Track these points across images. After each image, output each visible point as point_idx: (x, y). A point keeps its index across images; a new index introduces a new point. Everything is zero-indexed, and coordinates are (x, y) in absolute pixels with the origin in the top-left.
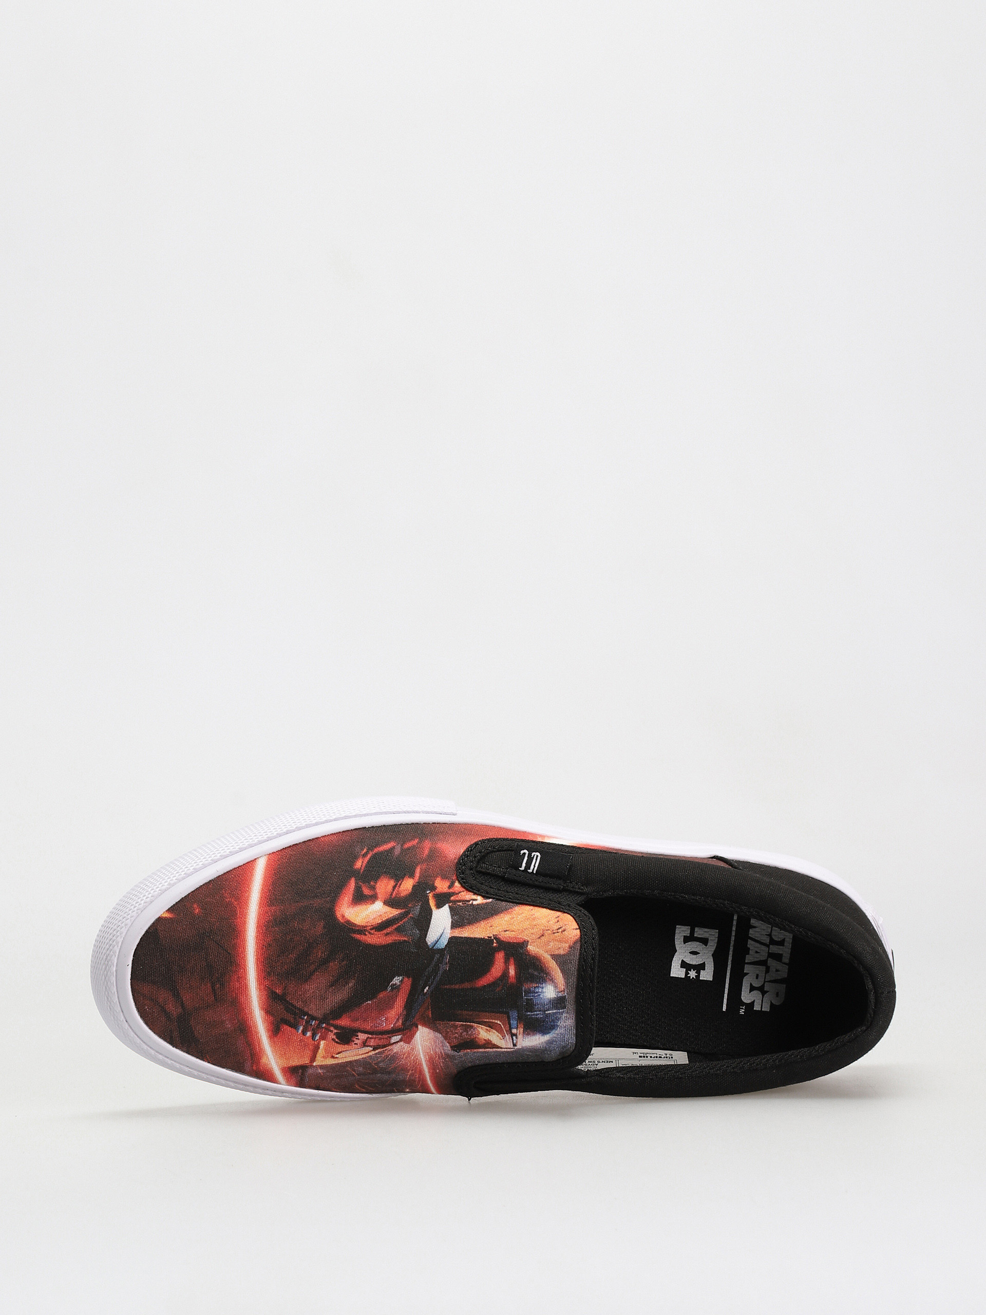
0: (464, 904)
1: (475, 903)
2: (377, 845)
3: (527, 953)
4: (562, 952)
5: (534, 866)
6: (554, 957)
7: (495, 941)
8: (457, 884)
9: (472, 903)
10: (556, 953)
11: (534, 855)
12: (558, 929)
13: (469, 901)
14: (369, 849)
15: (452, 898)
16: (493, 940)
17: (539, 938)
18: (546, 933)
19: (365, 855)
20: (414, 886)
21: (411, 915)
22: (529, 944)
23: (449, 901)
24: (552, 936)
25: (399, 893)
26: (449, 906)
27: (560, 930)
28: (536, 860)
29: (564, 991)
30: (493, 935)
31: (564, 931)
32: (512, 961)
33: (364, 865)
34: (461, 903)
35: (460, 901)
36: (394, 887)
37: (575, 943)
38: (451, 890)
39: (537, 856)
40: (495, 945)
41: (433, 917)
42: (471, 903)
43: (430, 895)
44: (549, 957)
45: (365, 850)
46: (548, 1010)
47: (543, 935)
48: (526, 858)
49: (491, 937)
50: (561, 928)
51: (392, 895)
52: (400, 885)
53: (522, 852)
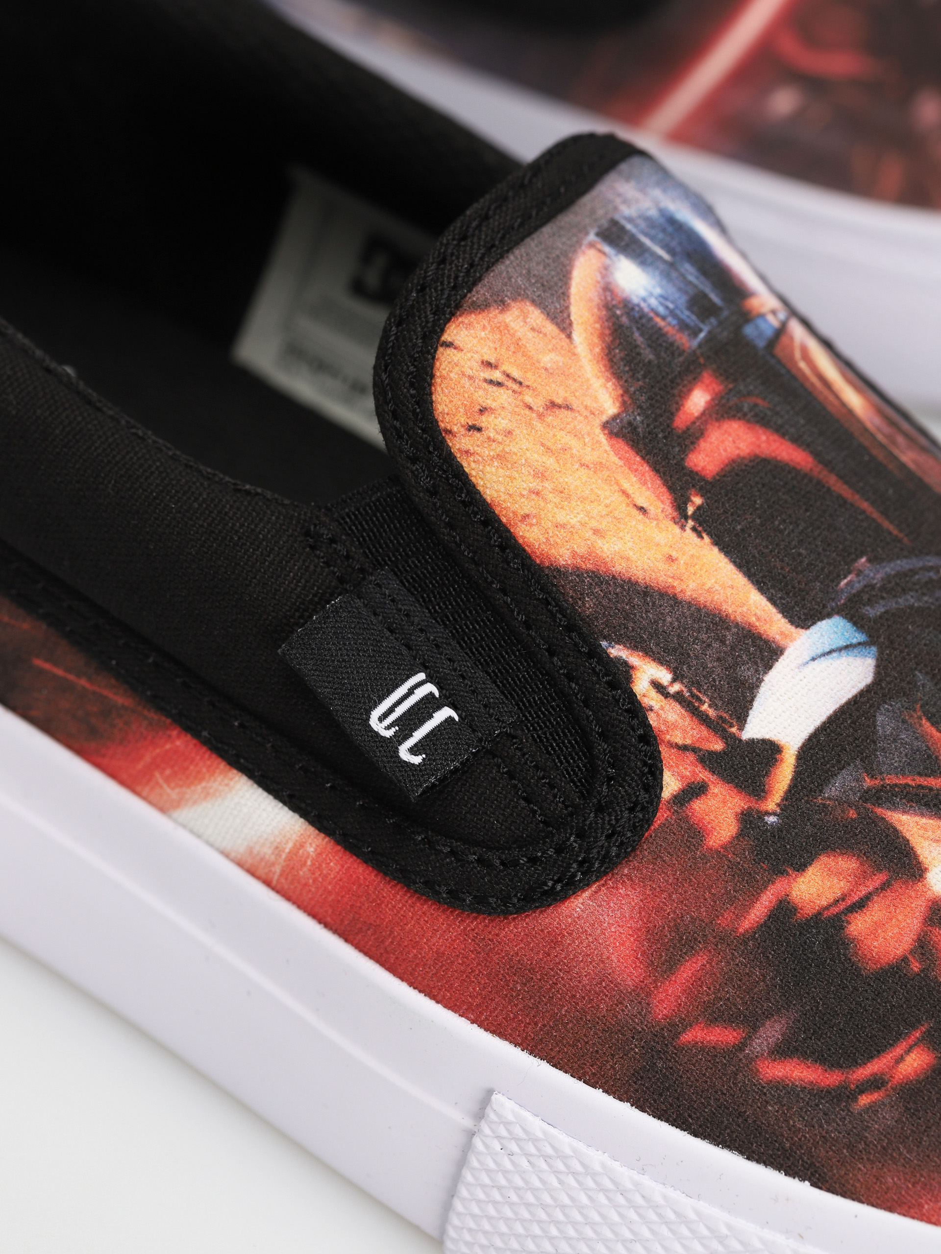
0: (699, 699)
1: (664, 676)
2: (818, 1094)
3: (628, 399)
4: (536, 316)
5: (411, 692)
6: (564, 324)
7: (690, 510)
8: (671, 785)
9: (674, 680)
10: (550, 328)
11: (388, 728)
12: (499, 384)
13: (678, 697)
14: (853, 1096)
15: (718, 746)
16: (694, 517)
17: (568, 407)
18: (538, 403)
19: (876, 1083)
20: (801, 868)
21: (868, 783)
22: (604, 418)
23: (733, 742)
24: (530, 379)
25: (861, 877)
26: (741, 728)
27: (497, 375)
28: (391, 710)
29: (592, 245)
30: (683, 528)
31: (488, 365)
32: (680, 422)
33: (898, 1050)
34: (705, 707)
35: (704, 719)
36: (861, 905)
37: (481, 307)
38: (703, 775)
39: (381, 719)
40: (698, 500)
41: (811, 729)
42: (676, 688)
43: (772, 803)
44: (579, 336)
45: (864, 1100)
46: (660, 258)
47: (553, 405)
48: (419, 735)
49: (694, 529)
50: (491, 382)
51: (884, 887)
52: (836, 902)
53: (417, 760)
